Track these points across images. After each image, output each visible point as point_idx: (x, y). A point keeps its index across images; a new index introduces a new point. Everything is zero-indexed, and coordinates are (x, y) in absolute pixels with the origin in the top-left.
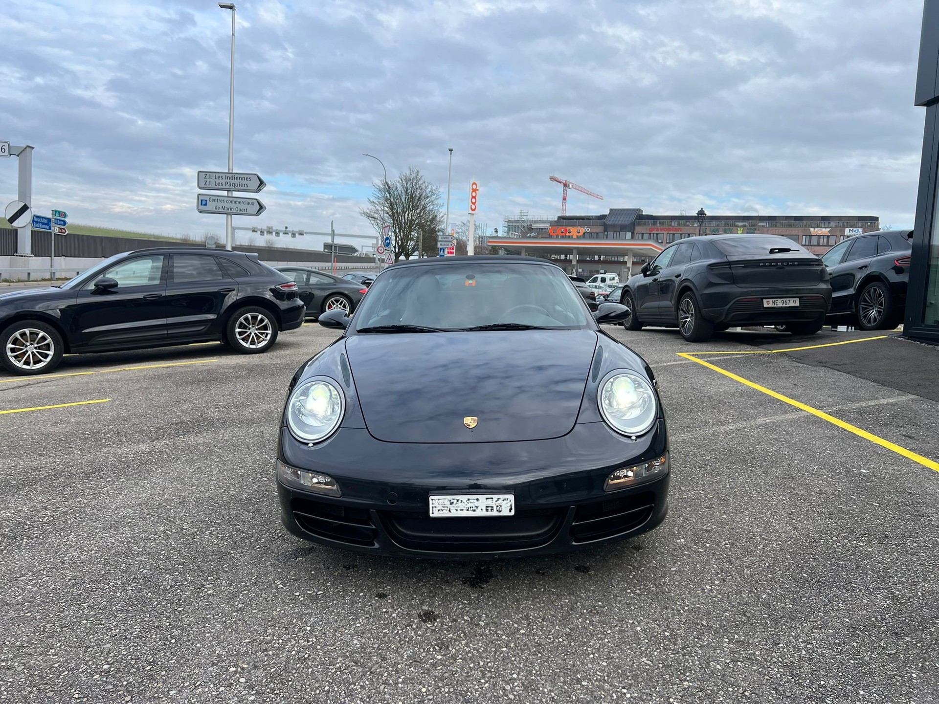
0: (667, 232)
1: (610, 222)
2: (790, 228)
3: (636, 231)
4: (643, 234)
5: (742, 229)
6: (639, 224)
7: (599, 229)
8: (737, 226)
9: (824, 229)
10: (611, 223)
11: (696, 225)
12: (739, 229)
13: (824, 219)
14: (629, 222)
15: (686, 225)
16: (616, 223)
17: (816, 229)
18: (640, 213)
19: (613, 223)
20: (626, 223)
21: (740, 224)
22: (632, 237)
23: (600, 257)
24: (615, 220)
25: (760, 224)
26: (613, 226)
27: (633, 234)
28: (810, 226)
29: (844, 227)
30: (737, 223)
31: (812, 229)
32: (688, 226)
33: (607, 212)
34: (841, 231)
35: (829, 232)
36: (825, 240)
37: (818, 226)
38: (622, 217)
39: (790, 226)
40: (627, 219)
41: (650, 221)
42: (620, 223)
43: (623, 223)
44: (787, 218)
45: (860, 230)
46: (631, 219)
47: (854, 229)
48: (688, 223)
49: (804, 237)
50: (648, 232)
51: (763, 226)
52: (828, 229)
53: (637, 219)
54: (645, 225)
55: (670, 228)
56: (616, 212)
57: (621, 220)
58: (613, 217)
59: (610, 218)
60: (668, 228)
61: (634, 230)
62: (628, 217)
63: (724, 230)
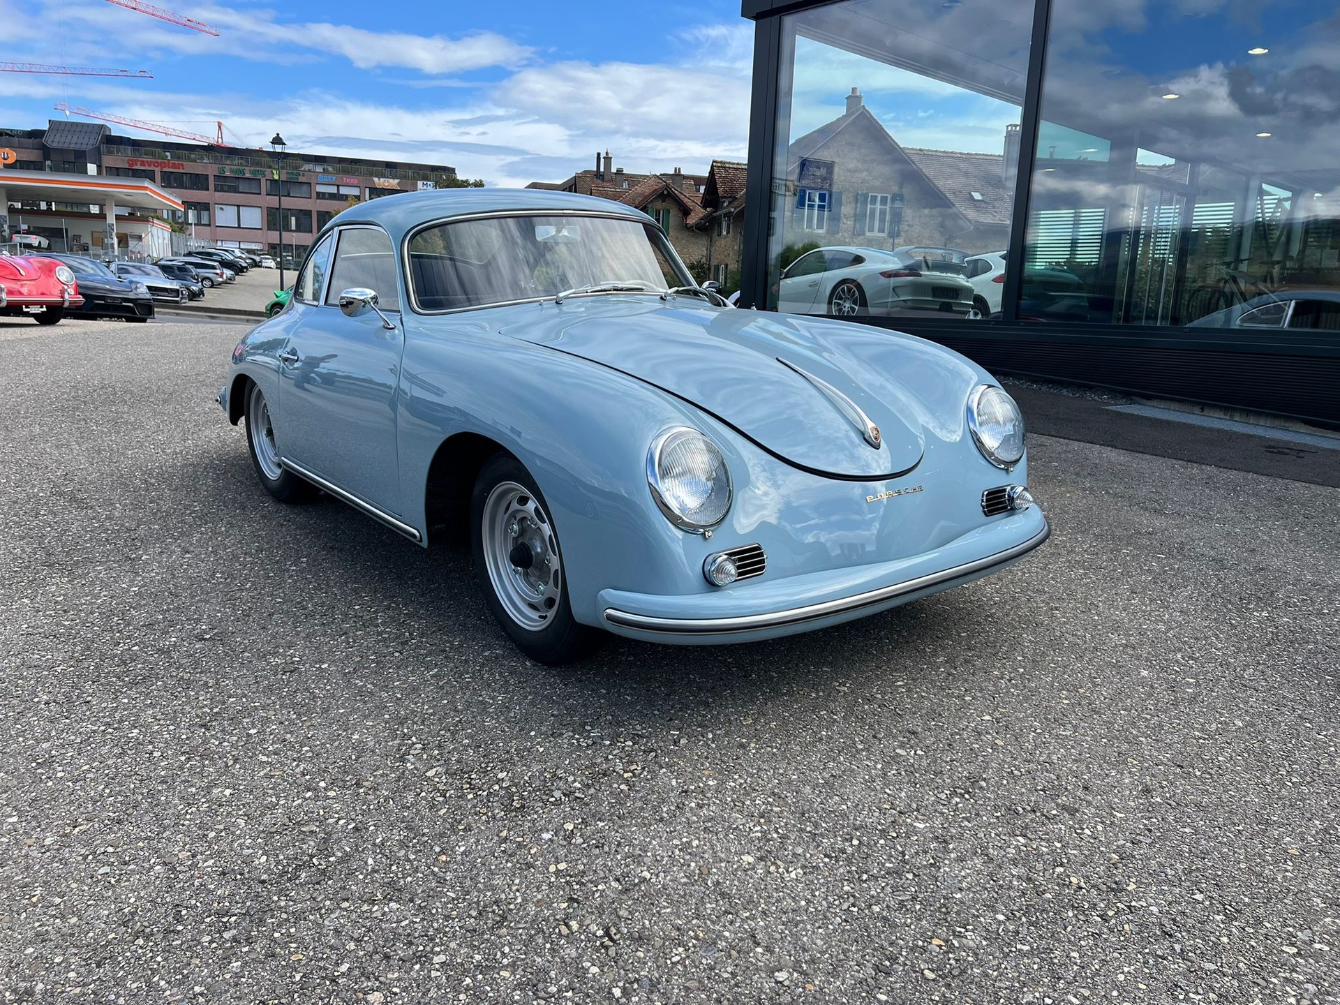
0: (161, 169)
1: (53, 142)
2: (347, 176)
3: (107, 163)
4: (118, 169)
5: (279, 172)
6: (110, 153)
7: (32, 155)
8: (273, 168)
9: (391, 181)
10: (55, 145)
11: (207, 161)
12: (275, 172)
13: (389, 165)
14: (90, 147)
15: (189, 159)
16: (66, 146)
17: (382, 180)
18: (109, 133)
19: (60, 146)
20: (83, 147)
21: (275, 164)
23: (49, 204)
24: (62, 141)
25: (307, 167)
26: (61, 151)
27: (99, 167)
28: (372, 175)
29: (416, 179)
30: (272, 164)
31: (376, 180)
32: (195, 161)
34: (413, 185)
35: (398, 184)
37: (383, 176)
38: (75, 138)
39: (347, 172)
40: (85, 142)
41: (128, 148)
42: (72, 146)
43: (77, 147)
44: (341, 160)
46: (92, 141)
47: (429, 183)
48: (193, 156)
49: (369, 189)
50: (127, 166)
51: (309, 171)
52: (397, 181)
53: (102, 142)
54: (118, 153)
55: (164, 163)
56: (62, 127)
57: (74, 143)
58: (58, 136)
59: (52, 136)
60: (160, 161)
61: (100, 161)
62: (87, 138)
63: (252, 172)
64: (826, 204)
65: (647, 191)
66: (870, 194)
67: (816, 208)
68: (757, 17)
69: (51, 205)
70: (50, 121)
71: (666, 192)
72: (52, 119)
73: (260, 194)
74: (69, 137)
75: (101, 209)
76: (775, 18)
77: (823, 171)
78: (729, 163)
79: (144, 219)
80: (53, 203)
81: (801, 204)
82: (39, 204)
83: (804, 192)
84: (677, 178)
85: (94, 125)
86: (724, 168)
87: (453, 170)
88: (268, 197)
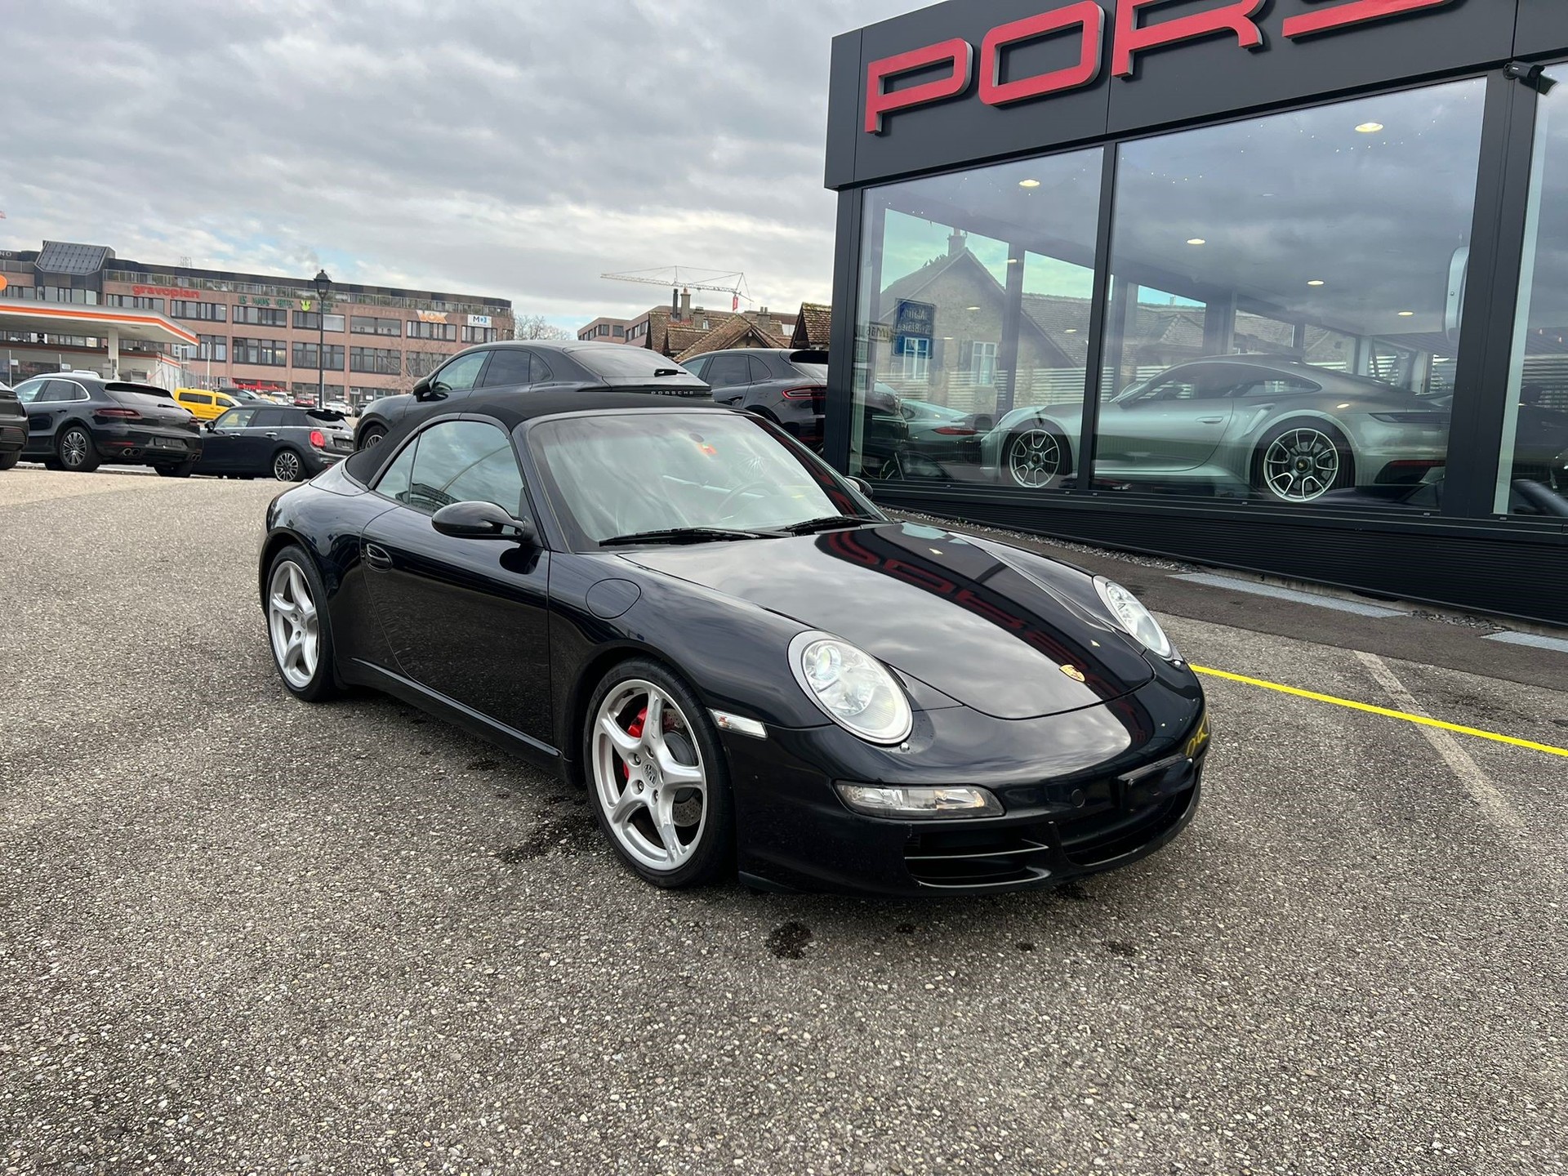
0: (169, 297)
1: (46, 266)
2: (387, 308)
3: (106, 290)
4: (121, 297)
5: (308, 303)
6: (112, 278)
7: (25, 280)
8: (299, 297)
9: (437, 314)
10: (49, 269)
11: (224, 289)
12: (303, 302)
13: (435, 296)
14: (90, 272)
15: (204, 287)
16: (62, 270)
17: (427, 312)
18: (111, 257)
19: (55, 270)
20: (82, 272)
21: (305, 294)
22: (100, 302)
24: (58, 264)
25: (339, 297)
26: (56, 276)
27: (100, 294)
28: (416, 307)
29: (465, 312)
30: (300, 293)
31: (420, 312)
32: (211, 289)
33: (39, 248)
34: (462, 318)
35: (445, 318)
36: (441, 331)
37: (429, 308)
38: (73, 261)
39: (386, 303)
40: (85, 266)
41: (134, 274)
42: (69, 271)
43: (74, 272)
44: (380, 290)
45: (489, 318)
46: (93, 265)
47: (481, 317)
48: (209, 284)
49: (410, 323)
50: (132, 293)
51: (343, 300)
52: (444, 314)
53: (104, 267)
54: (123, 279)
55: (176, 291)
56: (58, 249)
57: (71, 266)
58: (53, 259)
59: (46, 259)
60: (171, 288)
61: (101, 288)
62: (86, 262)
63: (278, 303)
64: (927, 352)
65: (730, 333)
66: (975, 343)
67: (916, 355)
68: (840, 189)
69: (43, 337)
70: (44, 242)
71: (750, 335)
72: (46, 240)
73: (285, 327)
74: (66, 260)
75: (99, 342)
76: (858, 191)
77: (923, 316)
78: (820, 306)
79: (152, 355)
80: (46, 336)
81: (899, 350)
82: (30, 337)
83: (903, 338)
84: (763, 318)
85: (96, 248)
86: (815, 311)
87: (508, 304)
88: (295, 330)
